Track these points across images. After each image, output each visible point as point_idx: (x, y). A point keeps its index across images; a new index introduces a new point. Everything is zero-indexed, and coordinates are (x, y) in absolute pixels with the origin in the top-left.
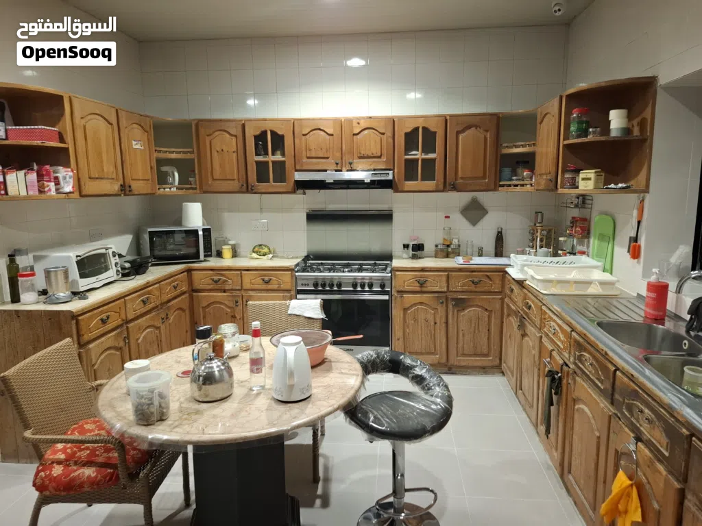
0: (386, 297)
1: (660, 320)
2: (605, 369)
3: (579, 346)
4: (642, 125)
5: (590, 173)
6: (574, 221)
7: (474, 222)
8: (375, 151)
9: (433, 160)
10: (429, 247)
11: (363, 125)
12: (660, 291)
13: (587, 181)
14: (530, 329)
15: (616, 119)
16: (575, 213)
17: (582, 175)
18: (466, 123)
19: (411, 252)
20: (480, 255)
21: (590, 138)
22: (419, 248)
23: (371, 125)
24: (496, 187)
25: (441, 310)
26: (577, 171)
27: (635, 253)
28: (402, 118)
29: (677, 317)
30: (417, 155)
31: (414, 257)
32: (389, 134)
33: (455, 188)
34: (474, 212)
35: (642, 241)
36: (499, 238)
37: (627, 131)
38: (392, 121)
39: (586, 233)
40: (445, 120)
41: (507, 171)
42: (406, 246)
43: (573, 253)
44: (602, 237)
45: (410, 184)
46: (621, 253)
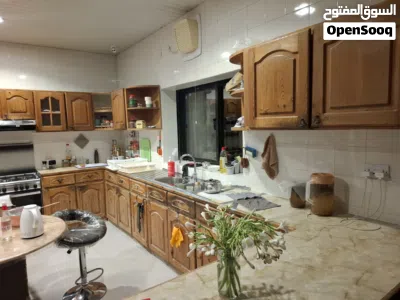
0: (39, 192)
1: (173, 175)
2: (162, 193)
3: (150, 189)
4: (157, 103)
5: (140, 122)
6: (132, 143)
7: (82, 147)
8: (23, 108)
9: (59, 115)
10: (59, 162)
11: (13, 94)
12: (172, 165)
13: (140, 125)
14: (123, 191)
15: (148, 100)
16: (131, 139)
17: (138, 122)
18: (76, 97)
19: (48, 166)
20: (88, 163)
21: (139, 107)
22: (53, 163)
23: (18, 94)
24: (94, 128)
25: (73, 194)
26: (135, 121)
27: (160, 153)
28: (37, 92)
29: (179, 174)
30: (49, 111)
31: (51, 168)
32: (30, 99)
33: (73, 129)
34: (82, 142)
35: (162, 147)
36: (96, 154)
37: (152, 105)
38: (32, 93)
39: (138, 148)
40: (64, 94)
41: (98, 121)
42: (44, 163)
43: (132, 157)
44: (145, 149)
45: (46, 127)
46: (154, 154)
